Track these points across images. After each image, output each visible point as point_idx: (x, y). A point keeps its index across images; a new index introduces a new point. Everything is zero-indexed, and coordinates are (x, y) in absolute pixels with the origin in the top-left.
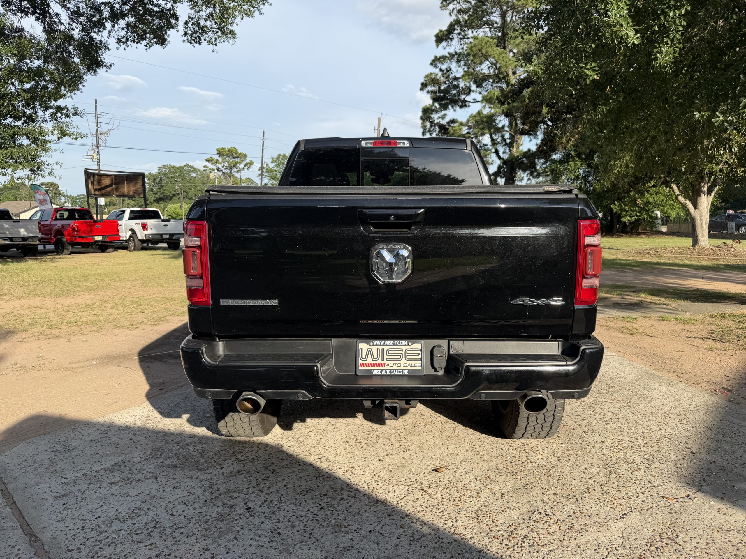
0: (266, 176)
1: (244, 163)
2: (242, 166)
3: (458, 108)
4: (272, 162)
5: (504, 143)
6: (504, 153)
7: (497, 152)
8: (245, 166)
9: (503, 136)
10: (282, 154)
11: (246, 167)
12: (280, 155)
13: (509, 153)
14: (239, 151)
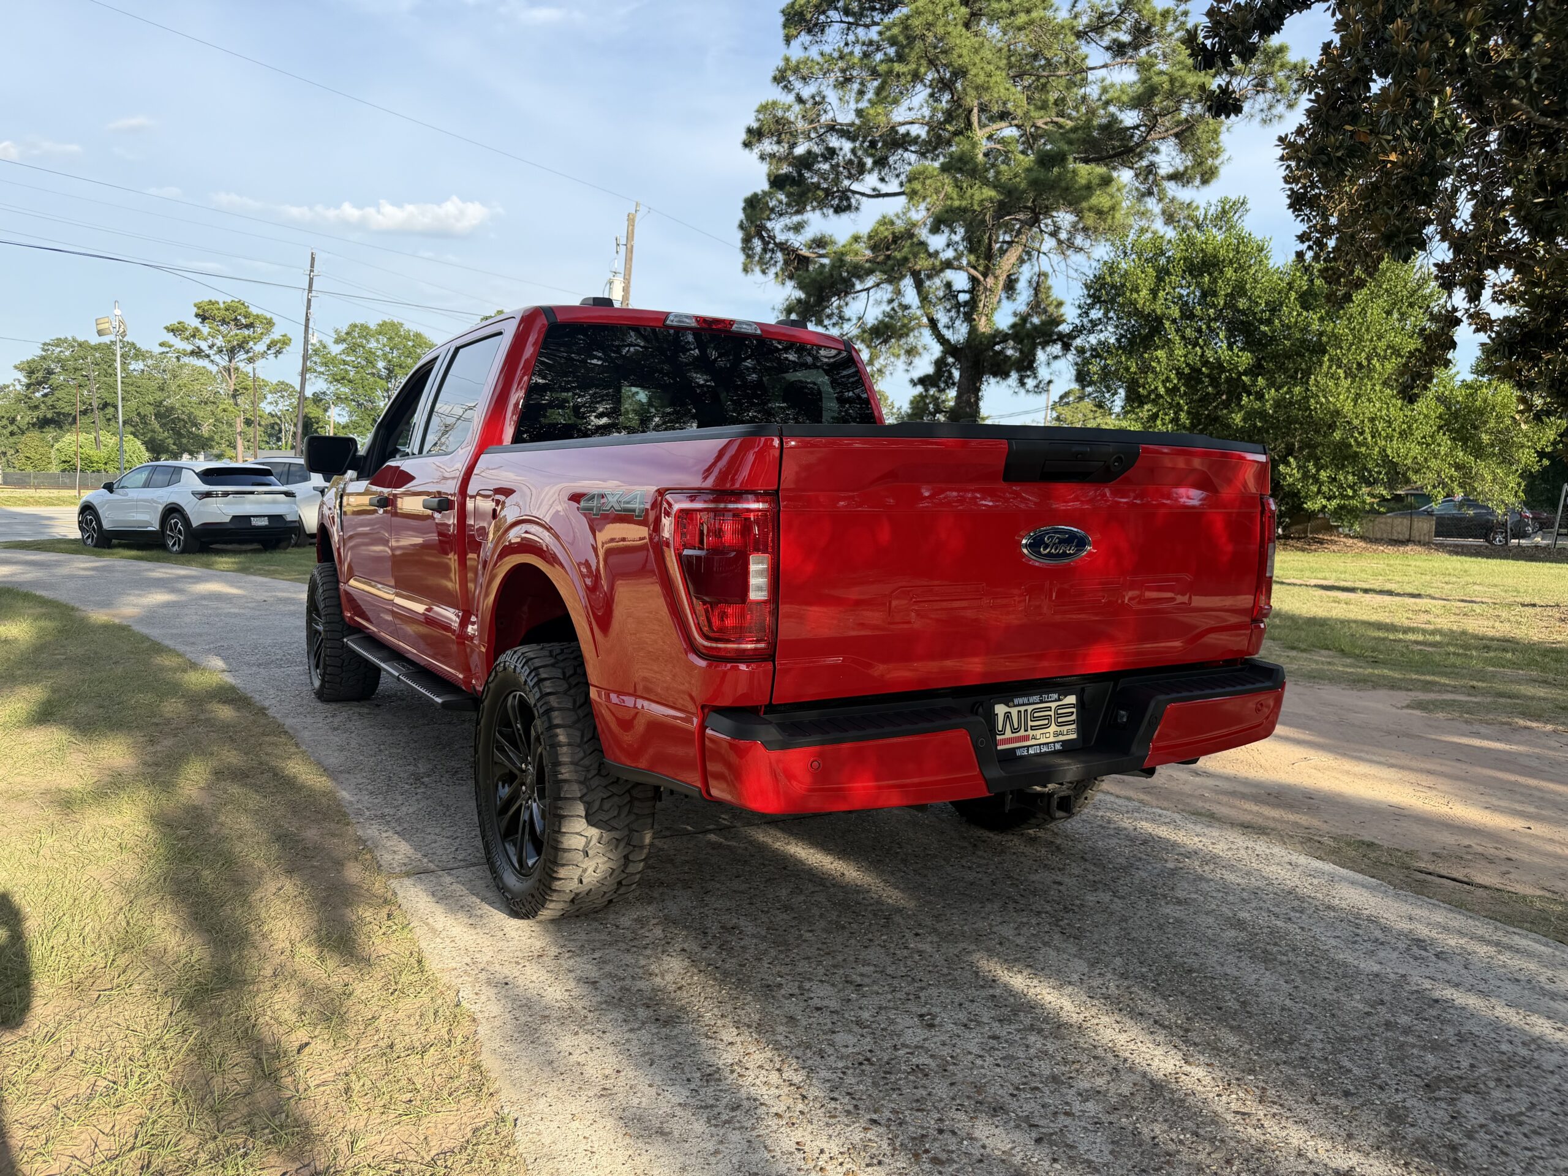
0: (319, 373)
1: (267, 340)
2: (261, 347)
3: (831, 211)
4: (336, 342)
5: (949, 304)
6: (950, 327)
7: (933, 323)
8: (269, 347)
9: (948, 285)
10: (359, 322)
11: (273, 351)
12: (355, 326)
13: (967, 328)
14: (254, 311)
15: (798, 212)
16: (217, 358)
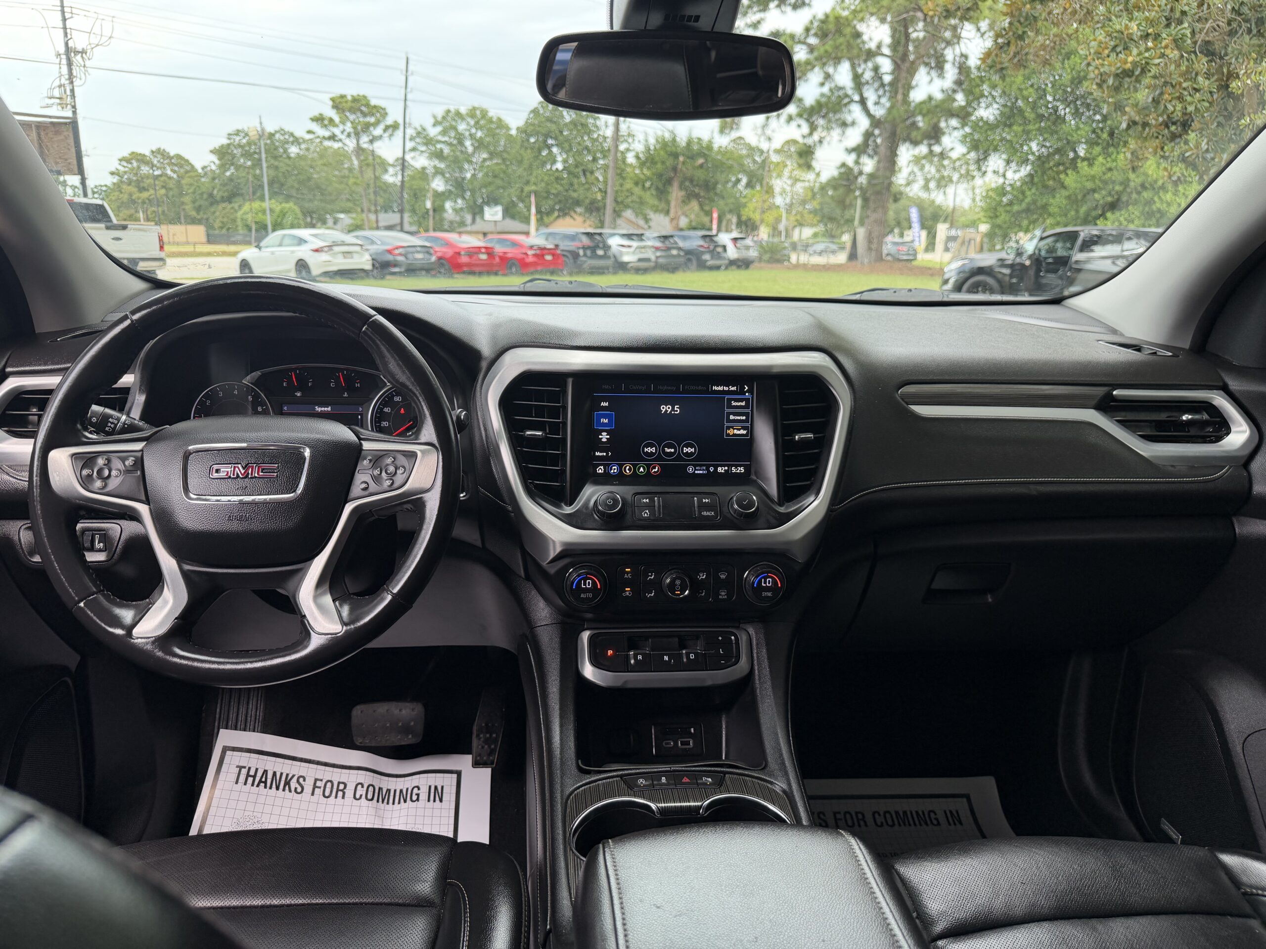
0: (422, 152)
1: (382, 126)
2: (378, 131)
3: (788, 9)
4: (434, 125)
5: (876, 85)
6: (877, 103)
7: (863, 102)
8: (385, 131)
9: (876, 69)
10: (452, 109)
11: (386, 135)
12: (448, 111)
13: (888, 105)
14: (373, 102)
15: (760, 11)
16: (347, 141)
